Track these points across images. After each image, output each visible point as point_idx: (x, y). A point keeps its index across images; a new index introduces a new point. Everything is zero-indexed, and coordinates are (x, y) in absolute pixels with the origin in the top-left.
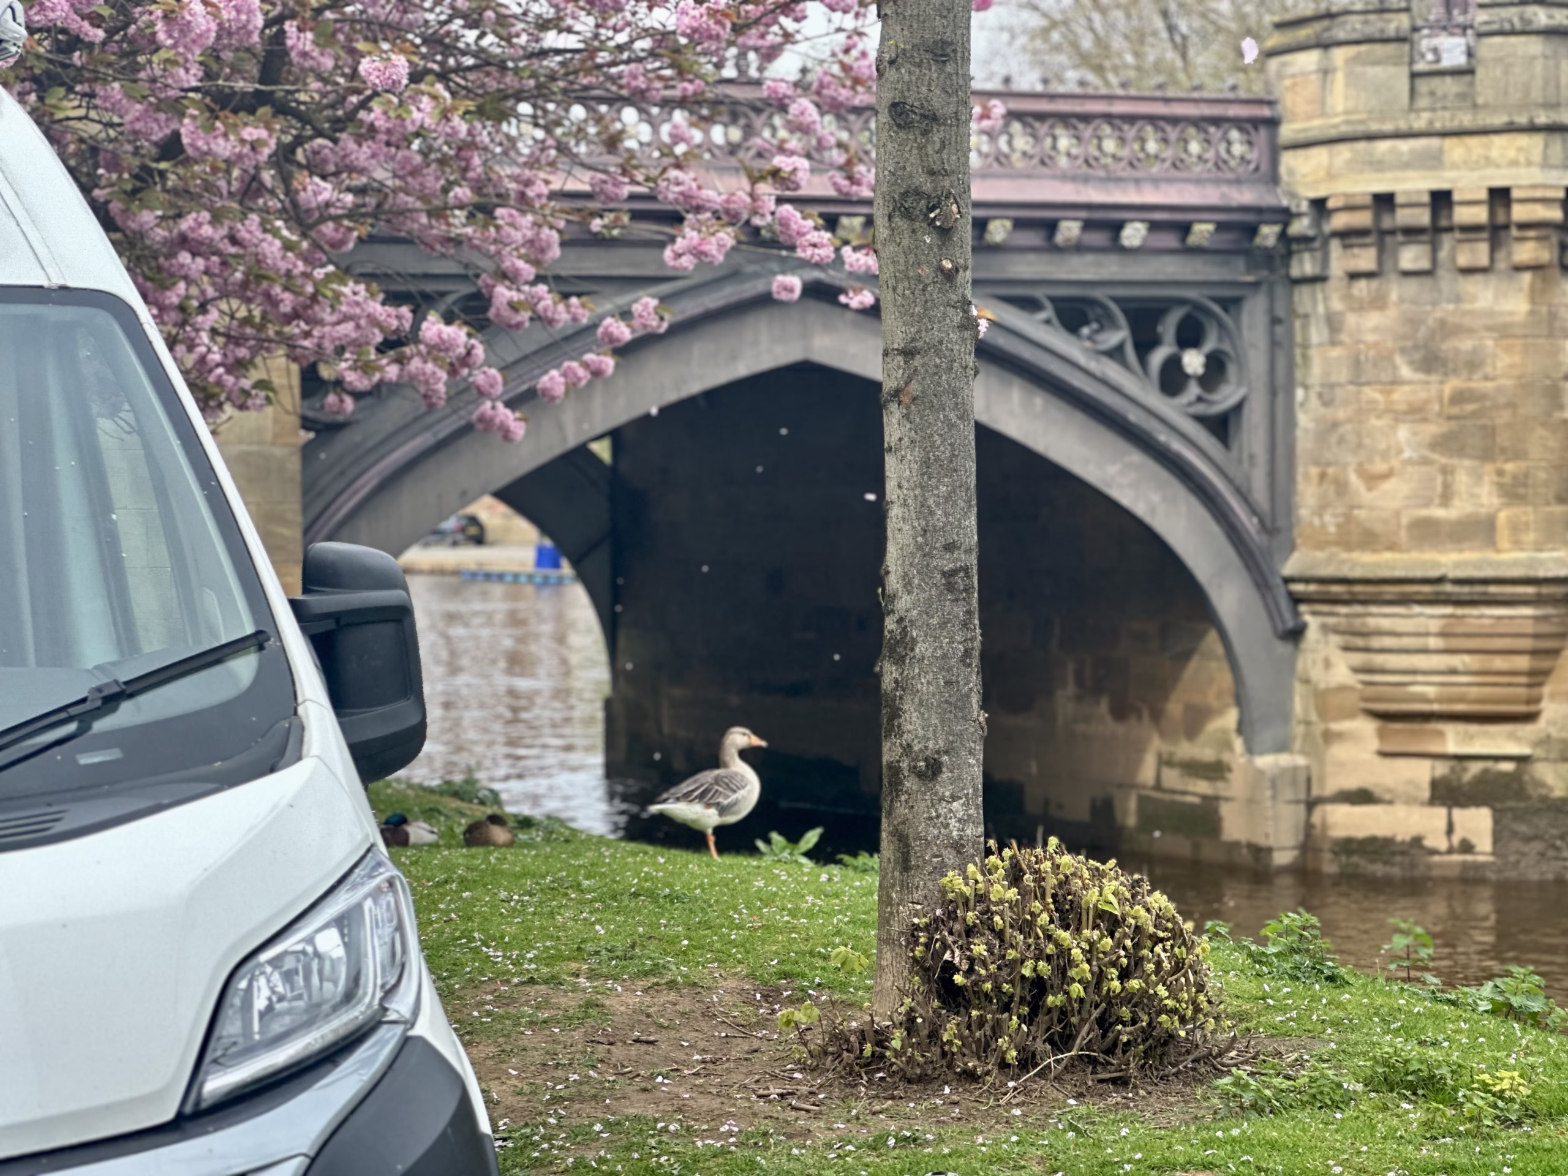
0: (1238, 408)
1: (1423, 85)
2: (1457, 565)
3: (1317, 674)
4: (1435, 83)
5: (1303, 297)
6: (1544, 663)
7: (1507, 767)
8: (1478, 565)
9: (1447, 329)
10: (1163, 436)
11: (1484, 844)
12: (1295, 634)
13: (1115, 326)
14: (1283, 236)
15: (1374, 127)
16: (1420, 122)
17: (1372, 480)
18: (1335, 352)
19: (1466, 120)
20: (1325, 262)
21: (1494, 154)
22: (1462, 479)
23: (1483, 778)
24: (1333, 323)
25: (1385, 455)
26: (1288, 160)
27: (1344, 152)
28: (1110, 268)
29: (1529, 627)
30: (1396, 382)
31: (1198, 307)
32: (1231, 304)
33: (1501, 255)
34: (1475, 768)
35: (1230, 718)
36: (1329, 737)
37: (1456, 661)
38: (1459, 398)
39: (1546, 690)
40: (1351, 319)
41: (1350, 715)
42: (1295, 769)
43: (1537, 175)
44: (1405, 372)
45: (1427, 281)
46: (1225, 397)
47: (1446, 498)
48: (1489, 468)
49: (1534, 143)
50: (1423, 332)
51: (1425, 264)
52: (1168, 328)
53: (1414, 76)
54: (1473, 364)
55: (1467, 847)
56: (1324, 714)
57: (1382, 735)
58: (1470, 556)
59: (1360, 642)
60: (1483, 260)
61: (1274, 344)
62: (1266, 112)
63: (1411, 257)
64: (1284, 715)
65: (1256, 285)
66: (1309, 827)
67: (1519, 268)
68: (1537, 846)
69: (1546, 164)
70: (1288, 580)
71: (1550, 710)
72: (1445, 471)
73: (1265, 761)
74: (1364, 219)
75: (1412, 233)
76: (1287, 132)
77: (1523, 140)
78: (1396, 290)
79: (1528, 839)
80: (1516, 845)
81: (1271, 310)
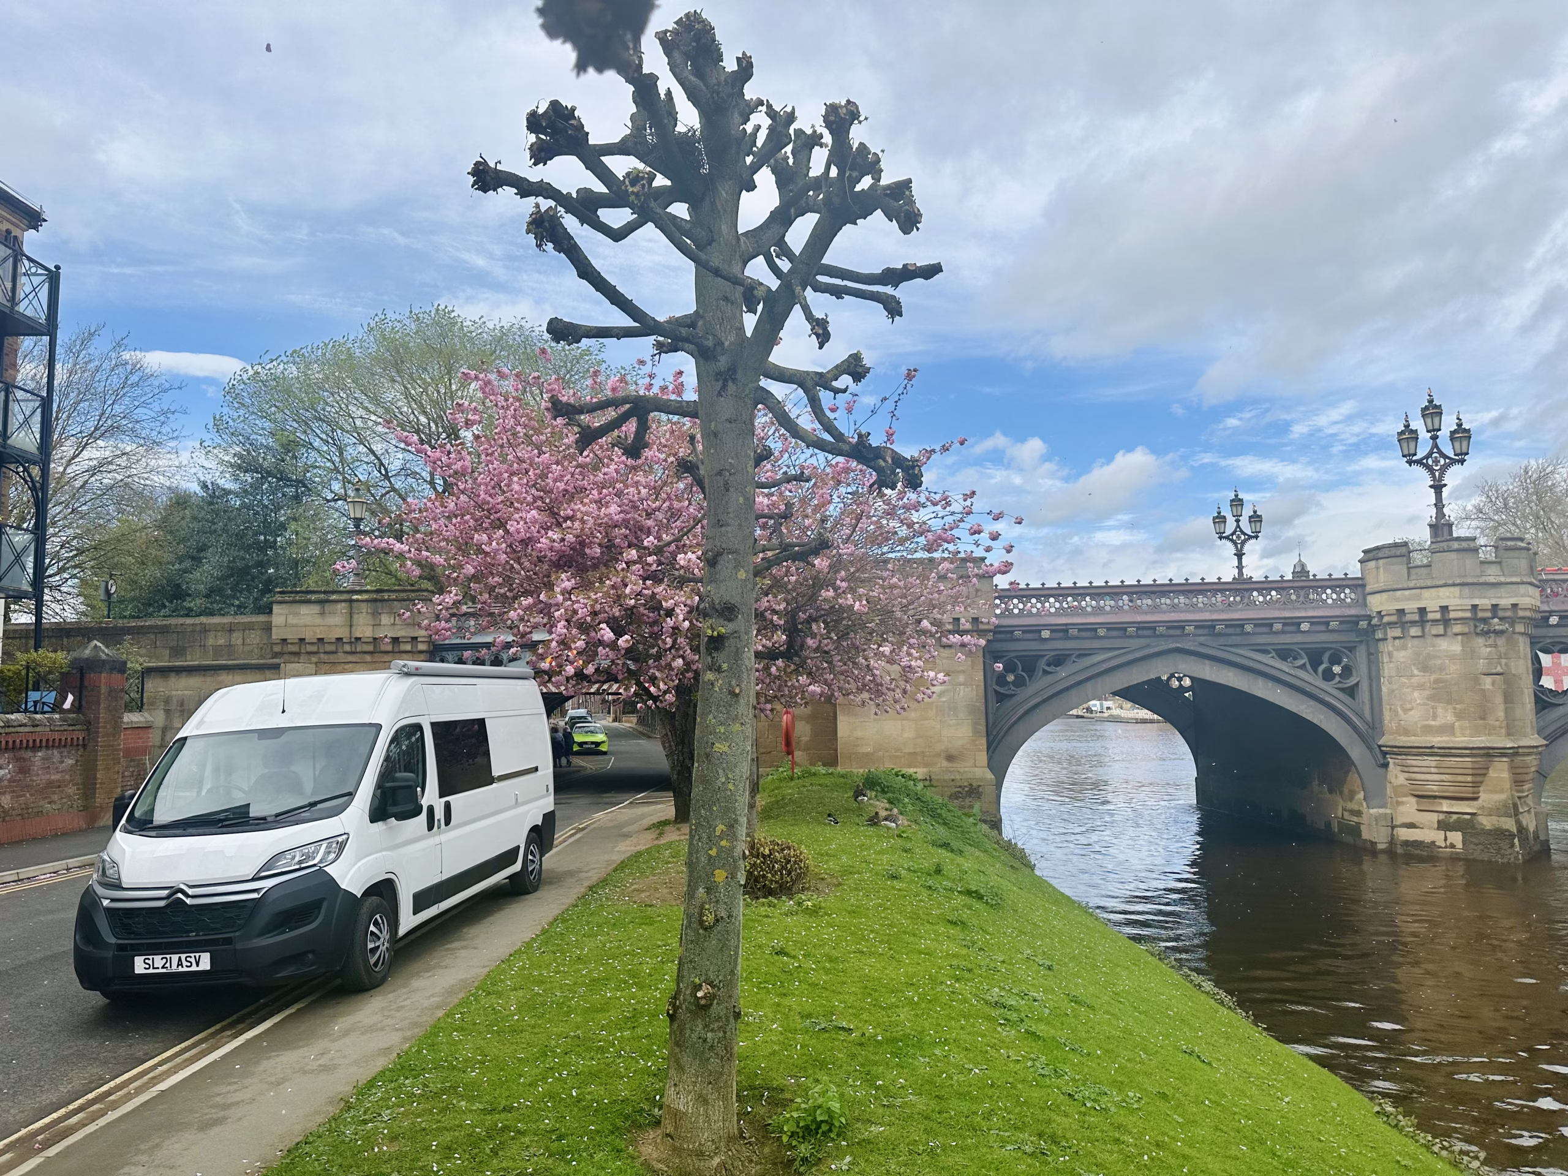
0: (1357, 684)
1: (1413, 571)
2: (1439, 742)
3: (1393, 780)
4: (1418, 570)
5: (1381, 644)
6: (1479, 779)
7: (1468, 817)
8: (1447, 742)
9: (1430, 657)
10: (1322, 695)
11: (1460, 845)
12: (1386, 765)
13: (1302, 658)
14: (1369, 624)
15: (1395, 587)
16: (1412, 585)
17: (1406, 711)
18: (1391, 665)
19: (1429, 583)
20: (1386, 634)
21: (1441, 594)
22: (1440, 711)
23: (1458, 821)
24: (1390, 655)
25: (1410, 702)
26: (1369, 598)
27: (1385, 595)
28: (1299, 638)
29: (1470, 765)
30: (1413, 676)
31: (1336, 649)
32: (1351, 649)
33: (1449, 630)
34: (1455, 817)
35: (1361, 795)
36: (1398, 803)
37: (1444, 777)
38: (1436, 681)
39: (1481, 789)
40: (1395, 653)
41: (1406, 796)
42: (1386, 814)
43: (1458, 601)
44: (1416, 672)
45: (1422, 640)
46: (1352, 681)
47: (1434, 718)
48: (1450, 706)
49: (1457, 589)
50: (1421, 658)
51: (1420, 634)
52: (1326, 658)
53: (1409, 568)
54: (1441, 669)
55: (1453, 846)
56: (1397, 796)
57: (1418, 803)
58: (1444, 738)
59: (1406, 769)
60: (1442, 632)
61: (1369, 662)
62: (1360, 582)
63: (1414, 631)
64: (1383, 794)
65: (1361, 642)
66: (1392, 835)
67: (1456, 635)
68: (1480, 847)
69: (1461, 597)
70: (1380, 746)
71: (1483, 796)
72: (1433, 707)
73: (1373, 811)
74: (1394, 618)
75: (1413, 623)
76: (1368, 589)
77: (1452, 589)
78: (1410, 643)
79: (1476, 845)
80: (1472, 846)
81: (1368, 649)
